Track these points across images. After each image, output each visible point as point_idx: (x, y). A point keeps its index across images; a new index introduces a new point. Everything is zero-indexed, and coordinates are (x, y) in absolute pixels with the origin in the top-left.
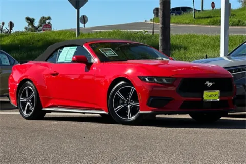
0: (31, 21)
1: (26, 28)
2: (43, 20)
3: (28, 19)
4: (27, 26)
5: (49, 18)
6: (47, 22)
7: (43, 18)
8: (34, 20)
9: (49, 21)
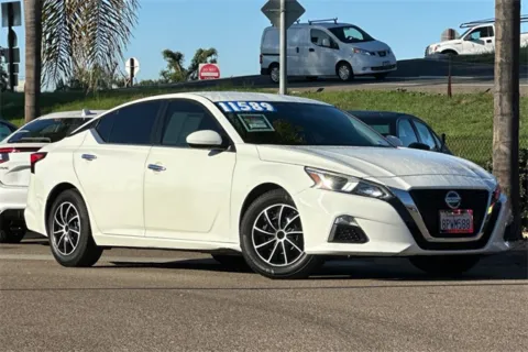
0: (175, 58)
1: (163, 74)
2: (201, 56)
3: (168, 54)
4: (166, 69)
5: (212, 52)
6: (209, 59)
7: (201, 51)
8: (180, 56)
9: (213, 57)
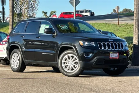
0: (45, 13)
3: (43, 12)
5: (55, 12)
6: (54, 14)
7: (52, 11)
8: (46, 13)
